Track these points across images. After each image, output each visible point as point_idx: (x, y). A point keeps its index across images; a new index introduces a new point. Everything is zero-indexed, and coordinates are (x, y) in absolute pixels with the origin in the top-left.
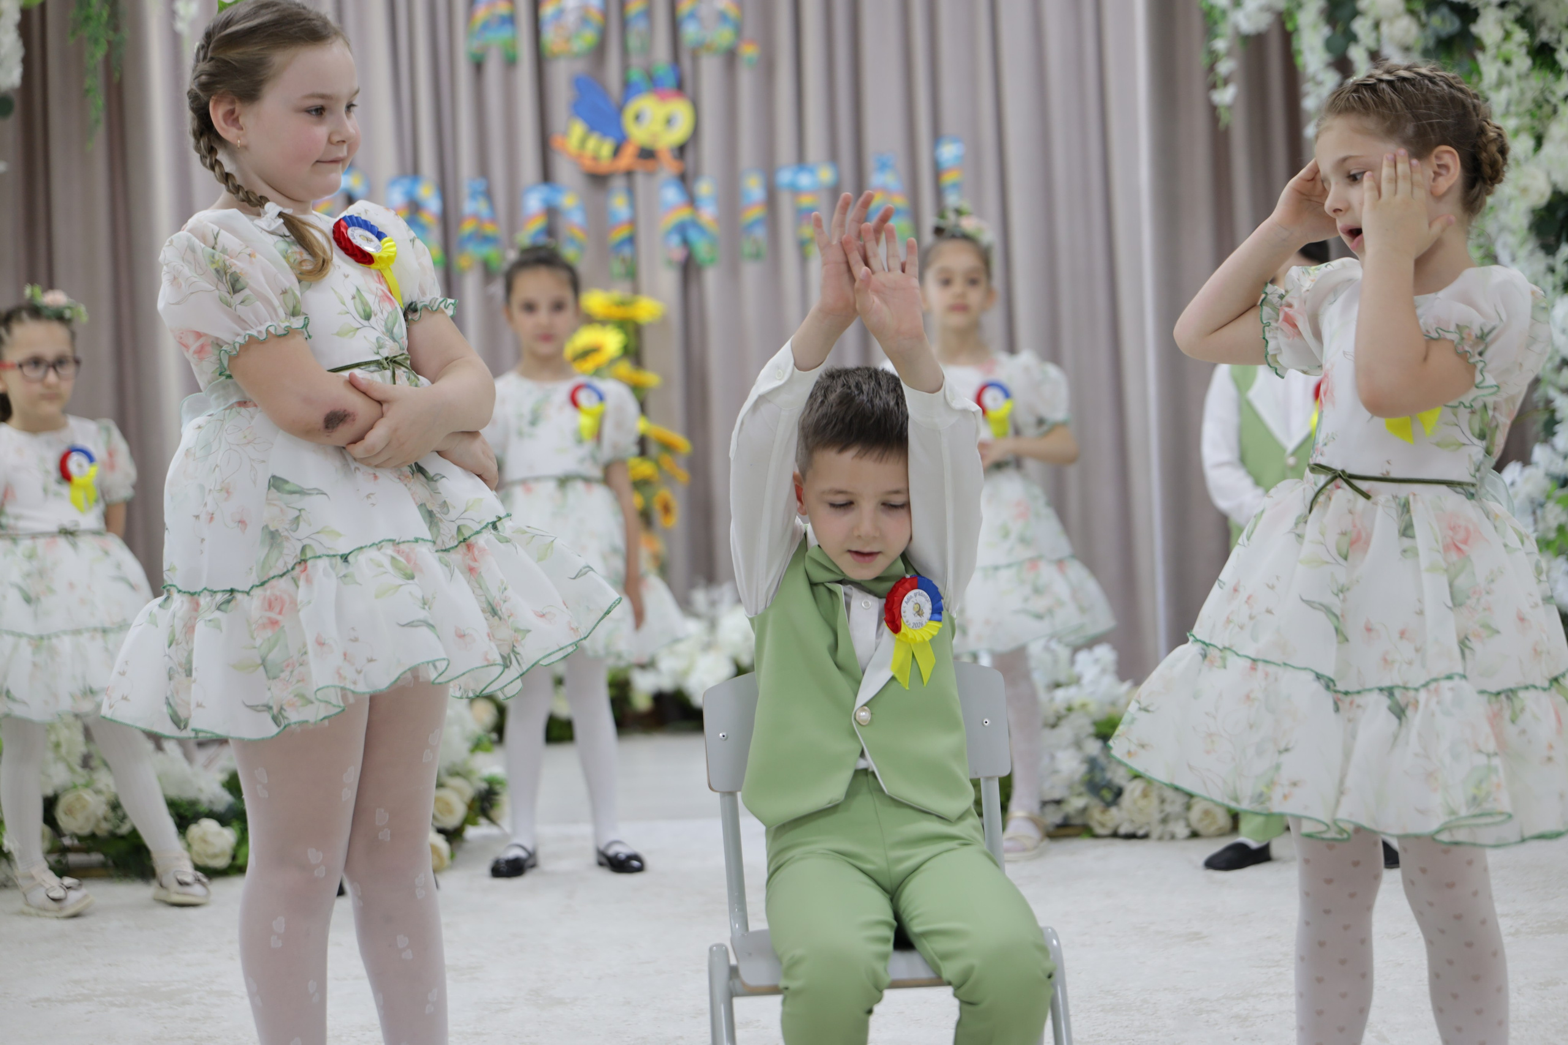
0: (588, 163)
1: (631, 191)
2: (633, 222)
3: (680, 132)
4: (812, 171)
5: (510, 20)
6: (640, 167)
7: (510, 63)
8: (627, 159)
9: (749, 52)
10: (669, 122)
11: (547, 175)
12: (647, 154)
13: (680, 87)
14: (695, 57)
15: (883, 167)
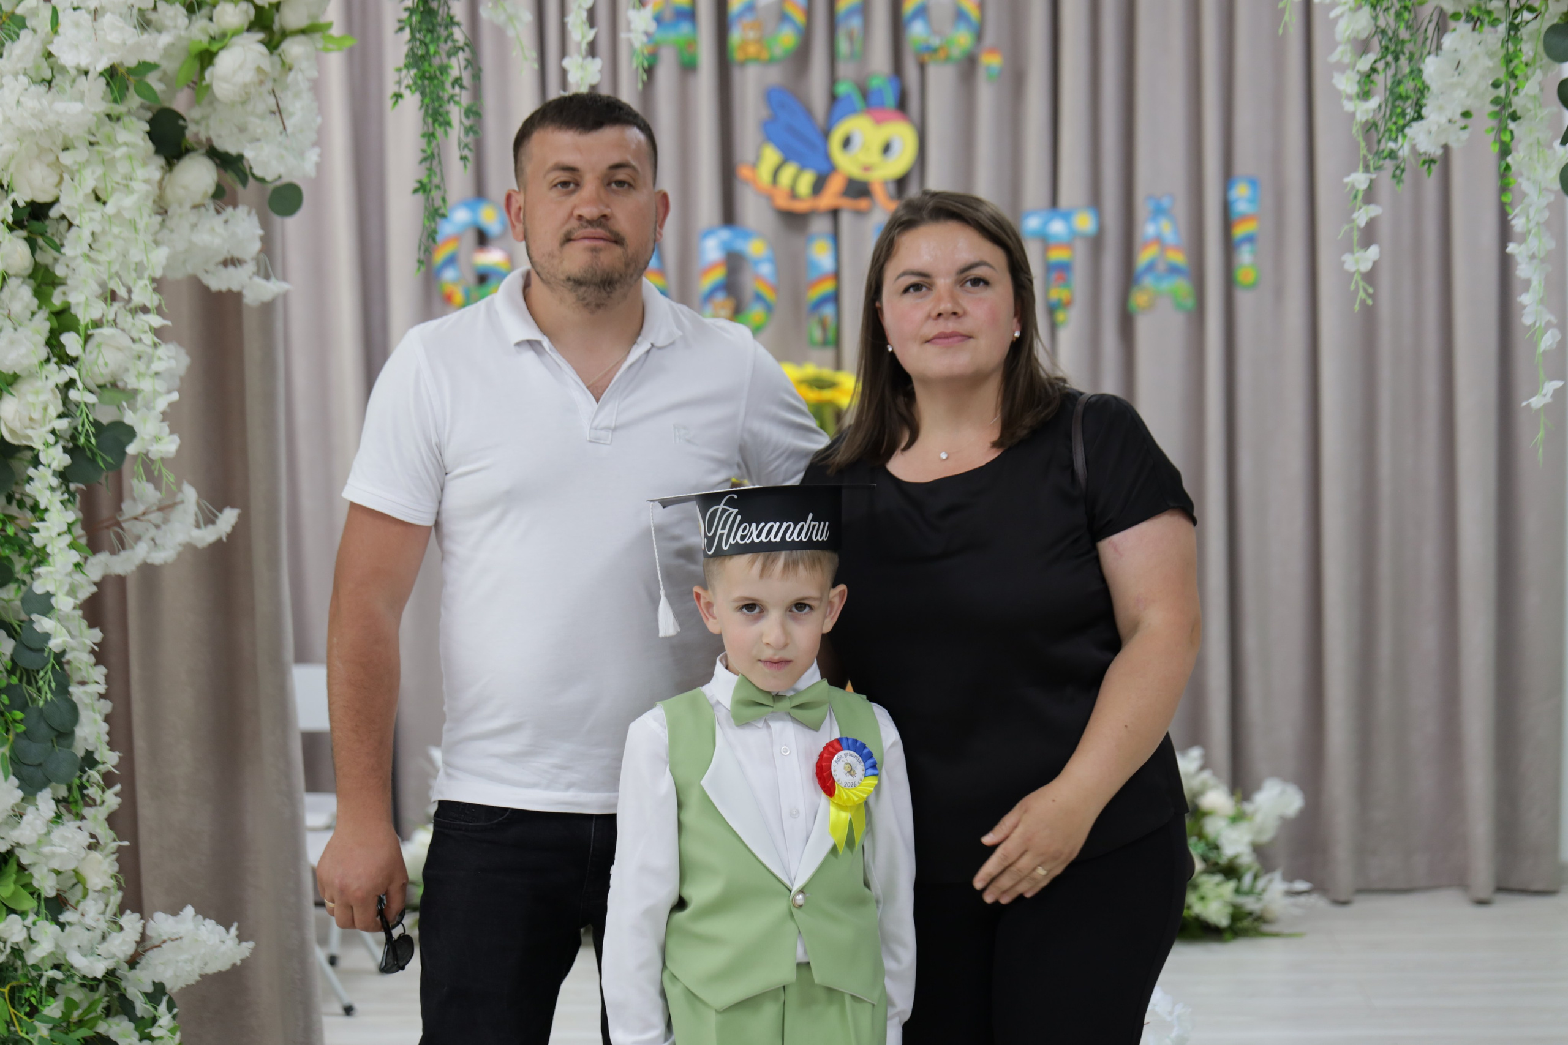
0: (783, 202)
1: (836, 237)
2: (837, 275)
3: (901, 161)
4: (1067, 216)
5: (690, 15)
6: (846, 203)
7: (688, 68)
8: (830, 197)
9: (991, 61)
10: (887, 149)
11: (729, 215)
12: (858, 189)
13: (902, 105)
14: (922, 67)
15: (1159, 212)
